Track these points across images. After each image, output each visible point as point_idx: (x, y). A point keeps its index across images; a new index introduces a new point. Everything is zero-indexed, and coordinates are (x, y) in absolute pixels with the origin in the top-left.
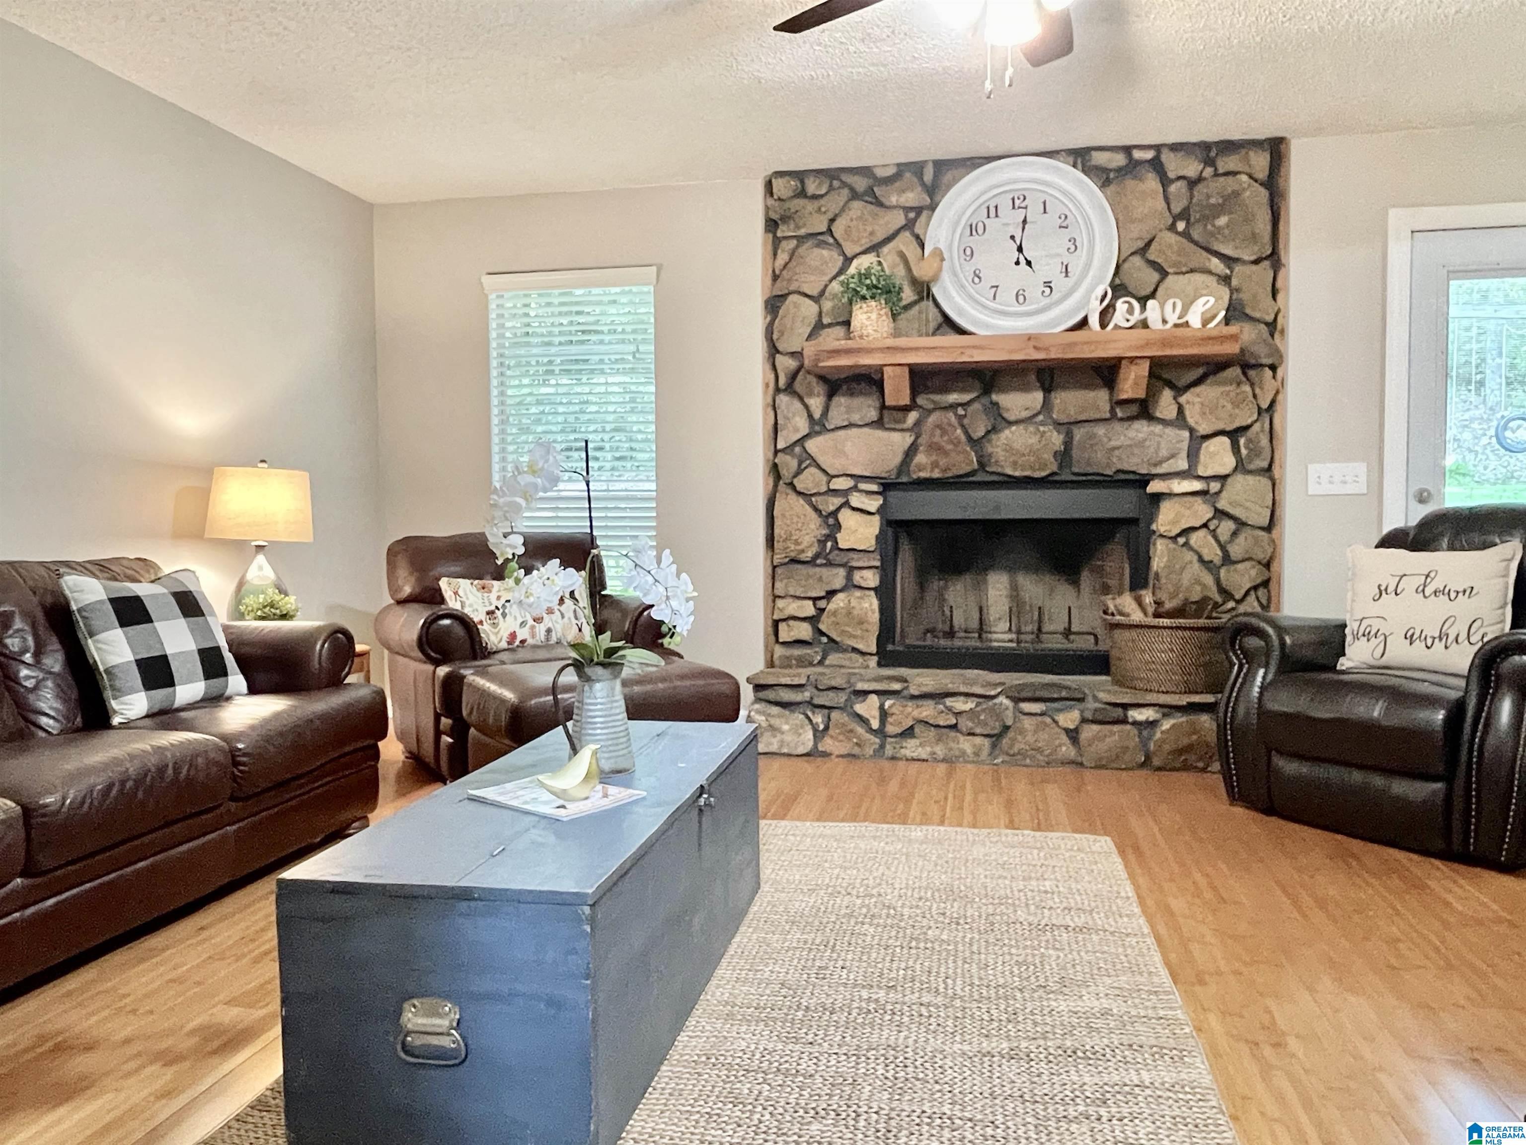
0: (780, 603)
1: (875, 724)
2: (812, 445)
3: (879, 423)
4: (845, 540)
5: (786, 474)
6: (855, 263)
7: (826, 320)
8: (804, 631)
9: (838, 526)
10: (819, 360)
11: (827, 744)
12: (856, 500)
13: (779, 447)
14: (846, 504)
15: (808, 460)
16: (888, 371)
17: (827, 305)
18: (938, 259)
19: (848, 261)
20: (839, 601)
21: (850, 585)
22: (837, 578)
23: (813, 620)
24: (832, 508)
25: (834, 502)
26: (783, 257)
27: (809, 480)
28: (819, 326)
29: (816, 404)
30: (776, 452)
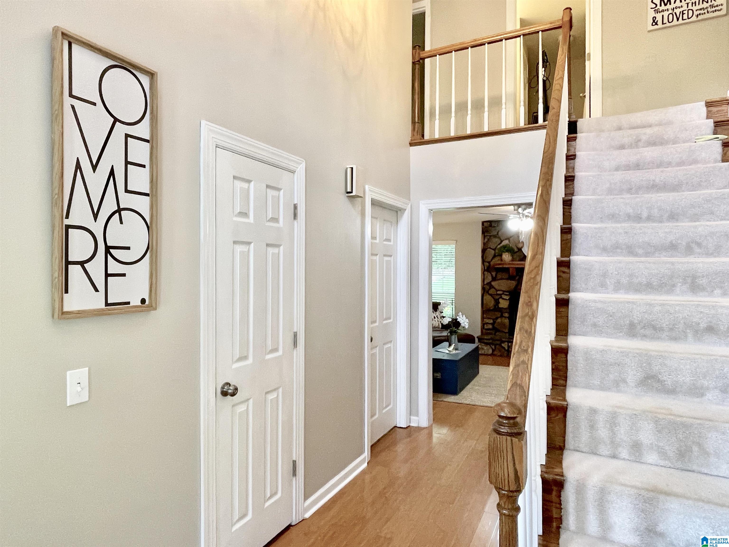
0: (485, 320)
1: (506, 348)
2: (493, 283)
3: (509, 279)
4: (501, 306)
5: (487, 289)
6: (504, 242)
7: (496, 255)
8: (490, 327)
9: (499, 303)
10: (494, 266)
11: (495, 353)
12: (503, 296)
13: (485, 283)
14: (501, 297)
15: (491, 287)
16: (510, 269)
17: (497, 251)
18: (522, 244)
19: (502, 241)
20: (499, 320)
21: (502, 316)
22: (499, 314)
23: (492, 324)
24: (497, 298)
26: (486, 240)
27: (492, 291)
28: (495, 256)
29: (494, 274)
30: (484, 284)
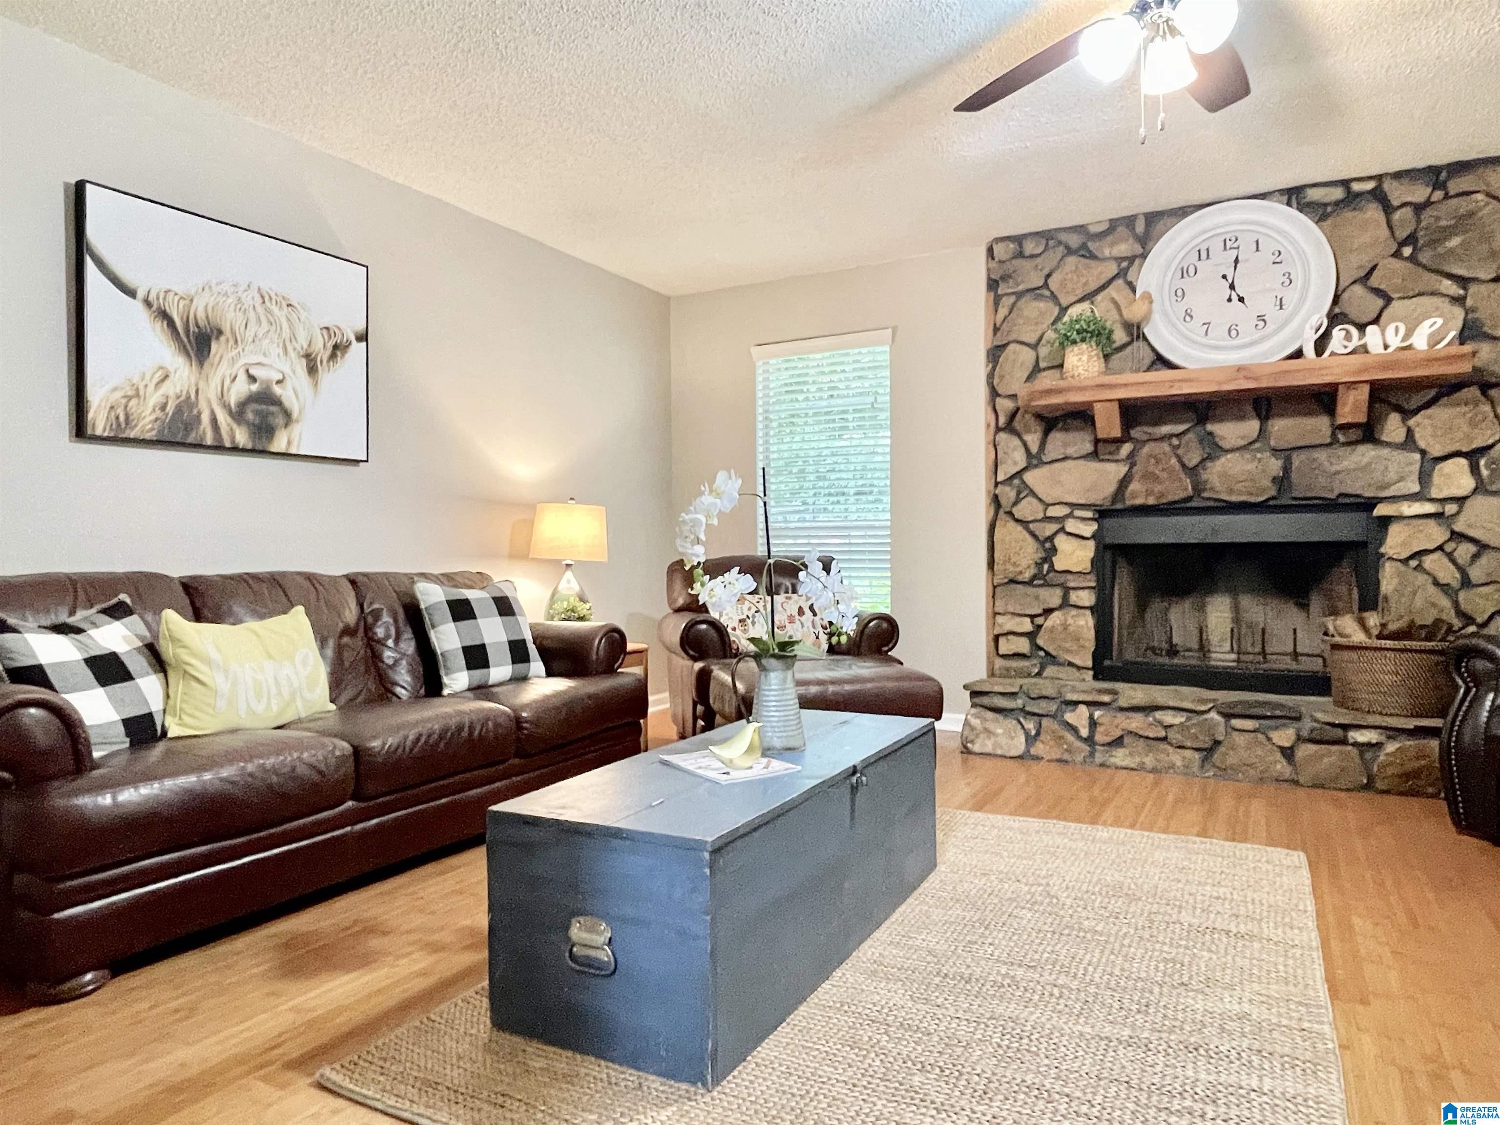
0: (1000, 619)
1: (1084, 732)
2: (1028, 477)
3: (1094, 455)
4: (1060, 563)
5: (1005, 502)
6: (1070, 311)
7: (1043, 365)
8: (1023, 645)
9: (1054, 550)
10: (1031, 400)
11: (1039, 749)
12: (1071, 526)
13: (999, 479)
14: (1062, 530)
15: (1025, 491)
16: (1097, 407)
17: (1043, 351)
18: (1147, 302)
19: (1064, 310)
20: (1055, 618)
21: (1065, 604)
22: (1053, 597)
23: (1031, 636)
24: (1048, 533)
25: (1049, 529)
26: (1003, 312)
27: (1028, 509)
28: (1036, 369)
29: (1033, 439)
30: (997, 484)
